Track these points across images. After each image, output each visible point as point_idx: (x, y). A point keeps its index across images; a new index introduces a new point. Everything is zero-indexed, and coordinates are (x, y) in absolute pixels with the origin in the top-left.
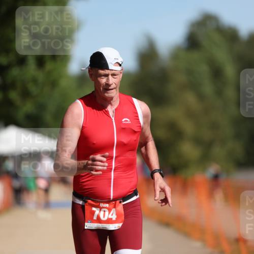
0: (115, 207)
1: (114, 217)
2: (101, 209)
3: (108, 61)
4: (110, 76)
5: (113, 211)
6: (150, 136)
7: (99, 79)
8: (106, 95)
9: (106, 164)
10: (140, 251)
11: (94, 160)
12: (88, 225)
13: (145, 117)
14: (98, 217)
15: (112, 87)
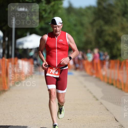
2: (53, 70)
3: (57, 22)
4: (57, 27)
8: (56, 33)
15: (58, 31)
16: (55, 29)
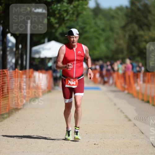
0: (75, 80)
1: (75, 84)
2: (71, 81)
3: (74, 33)
4: (74, 38)
5: (75, 82)
6: (89, 57)
7: (71, 39)
9: (72, 66)
10: (83, 93)
11: (68, 65)
12: (67, 86)
13: (86, 51)
14: (70, 83)
15: (75, 41)
16: (72, 39)
